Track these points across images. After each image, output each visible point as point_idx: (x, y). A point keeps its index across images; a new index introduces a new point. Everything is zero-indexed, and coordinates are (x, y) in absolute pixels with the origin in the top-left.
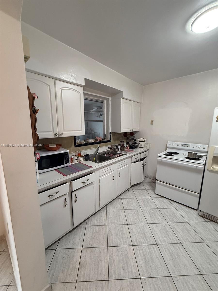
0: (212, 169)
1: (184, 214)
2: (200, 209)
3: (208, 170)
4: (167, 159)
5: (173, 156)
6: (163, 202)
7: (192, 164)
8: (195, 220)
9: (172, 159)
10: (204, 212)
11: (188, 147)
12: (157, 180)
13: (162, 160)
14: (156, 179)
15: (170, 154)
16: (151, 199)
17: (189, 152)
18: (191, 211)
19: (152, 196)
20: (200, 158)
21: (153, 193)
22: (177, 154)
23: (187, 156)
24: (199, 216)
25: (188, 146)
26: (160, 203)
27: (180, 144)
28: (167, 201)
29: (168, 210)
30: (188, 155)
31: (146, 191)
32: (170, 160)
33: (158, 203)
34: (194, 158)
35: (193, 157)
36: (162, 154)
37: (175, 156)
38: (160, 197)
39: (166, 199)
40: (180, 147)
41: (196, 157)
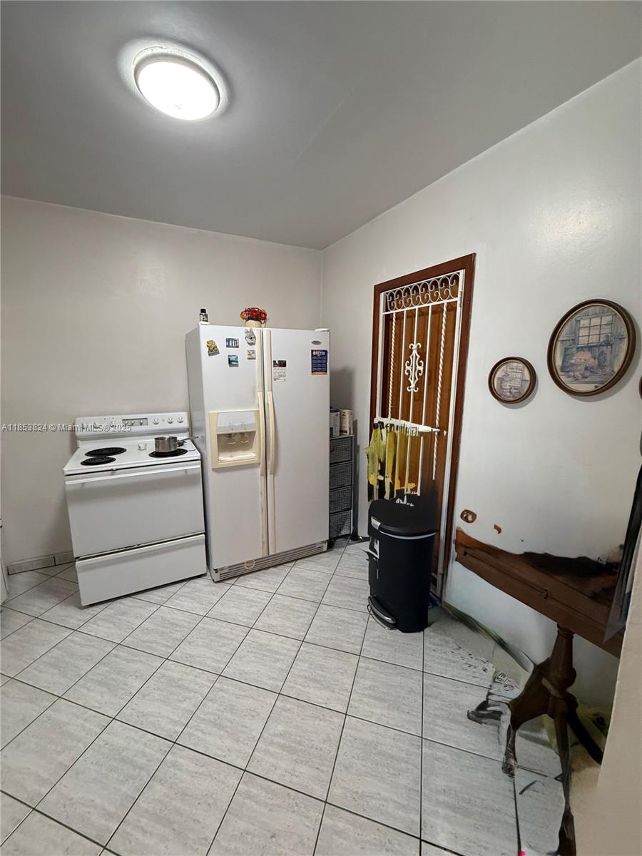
0: (220, 465)
1: (186, 604)
2: (215, 565)
3: (213, 469)
4: (100, 476)
5: (113, 460)
6: (123, 614)
7: (171, 467)
8: (215, 599)
9: (117, 470)
10: (222, 569)
11: (141, 424)
12: (78, 558)
13: (83, 483)
14: (75, 556)
15: (100, 457)
16: (77, 638)
17: (156, 439)
18: (197, 585)
19: (73, 623)
20: (181, 448)
21: (72, 611)
22: (120, 451)
23: (154, 450)
24: (215, 584)
25: (142, 422)
26: (114, 623)
27: (118, 421)
28: (130, 604)
29: (146, 625)
30: (157, 446)
31: (37, 624)
32: (112, 475)
33: (109, 628)
34: (173, 450)
35: (170, 447)
36: (74, 465)
37: (120, 461)
38: (102, 606)
39: (123, 601)
41: (175, 446)
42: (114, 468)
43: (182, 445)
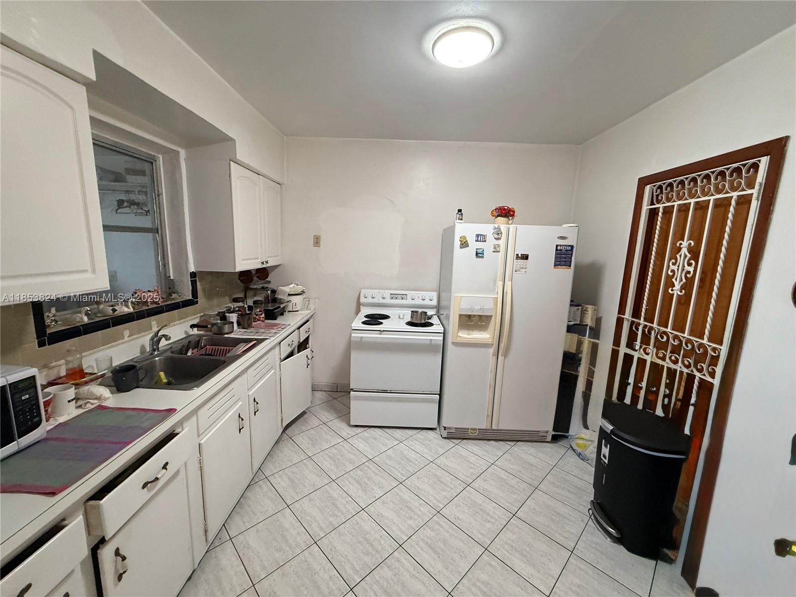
0: (459, 340)
1: (419, 448)
2: (444, 423)
3: (453, 343)
4: (372, 334)
5: (381, 323)
6: (375, 439)
7: (420, 335)
8: (441, 451)
9: (383, 331)
10: (450, 428)
11: (402, 298)
12: (352, 389)
13: (362, 337)
14: (351, 388)
15: (374, 320)
16: (346, 445)
17: (412, 311)
18: (428, 435)
19: (344, 434)
20: (429, 321)
21: (343, 426)
22: (386, 317)
23: (409, 320)
24: (443, 440)
25: (403, 297)
26: (369, 444)
27: (387, 293)
28: (381, 434)
29: (389, 452)
30: (412, 317)
31: (325, 428)
32: (380, 334)
33: (366, 446)
34: (423, 322)
35: (421, 320)
36: (357, 323)
37: (386, 324)
38: (362, 429)
39: (376, 430)
40: (388, 301)
41: (425, 320)
42: (382, 329)
43: (430, 319)
